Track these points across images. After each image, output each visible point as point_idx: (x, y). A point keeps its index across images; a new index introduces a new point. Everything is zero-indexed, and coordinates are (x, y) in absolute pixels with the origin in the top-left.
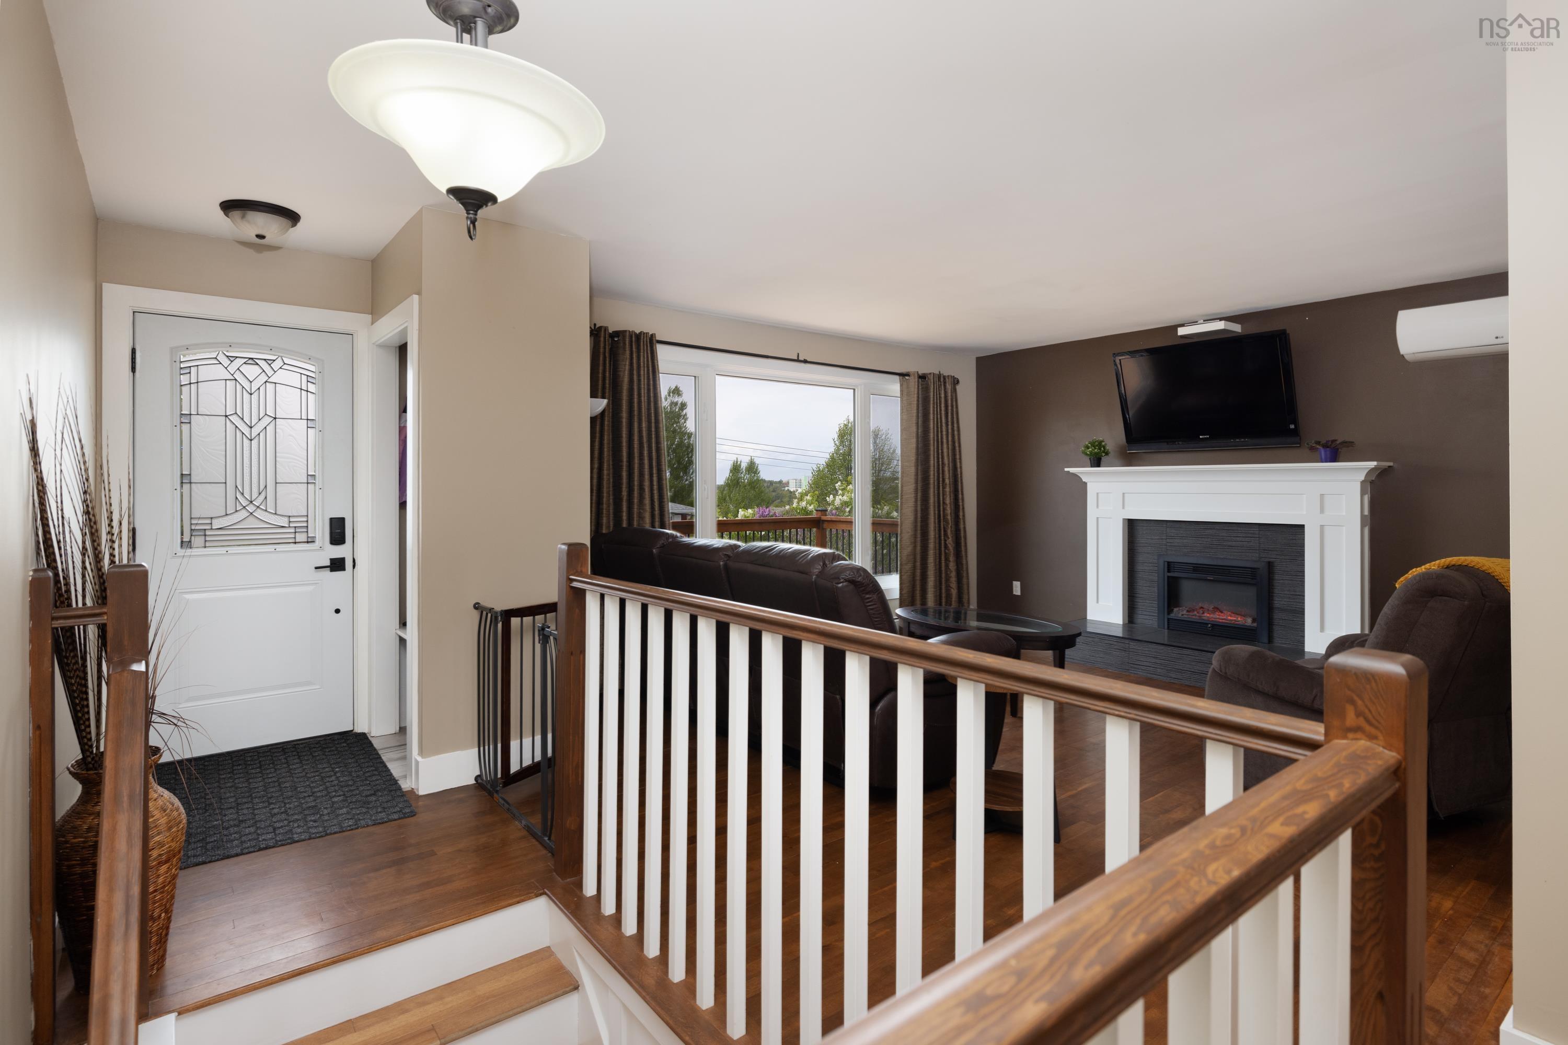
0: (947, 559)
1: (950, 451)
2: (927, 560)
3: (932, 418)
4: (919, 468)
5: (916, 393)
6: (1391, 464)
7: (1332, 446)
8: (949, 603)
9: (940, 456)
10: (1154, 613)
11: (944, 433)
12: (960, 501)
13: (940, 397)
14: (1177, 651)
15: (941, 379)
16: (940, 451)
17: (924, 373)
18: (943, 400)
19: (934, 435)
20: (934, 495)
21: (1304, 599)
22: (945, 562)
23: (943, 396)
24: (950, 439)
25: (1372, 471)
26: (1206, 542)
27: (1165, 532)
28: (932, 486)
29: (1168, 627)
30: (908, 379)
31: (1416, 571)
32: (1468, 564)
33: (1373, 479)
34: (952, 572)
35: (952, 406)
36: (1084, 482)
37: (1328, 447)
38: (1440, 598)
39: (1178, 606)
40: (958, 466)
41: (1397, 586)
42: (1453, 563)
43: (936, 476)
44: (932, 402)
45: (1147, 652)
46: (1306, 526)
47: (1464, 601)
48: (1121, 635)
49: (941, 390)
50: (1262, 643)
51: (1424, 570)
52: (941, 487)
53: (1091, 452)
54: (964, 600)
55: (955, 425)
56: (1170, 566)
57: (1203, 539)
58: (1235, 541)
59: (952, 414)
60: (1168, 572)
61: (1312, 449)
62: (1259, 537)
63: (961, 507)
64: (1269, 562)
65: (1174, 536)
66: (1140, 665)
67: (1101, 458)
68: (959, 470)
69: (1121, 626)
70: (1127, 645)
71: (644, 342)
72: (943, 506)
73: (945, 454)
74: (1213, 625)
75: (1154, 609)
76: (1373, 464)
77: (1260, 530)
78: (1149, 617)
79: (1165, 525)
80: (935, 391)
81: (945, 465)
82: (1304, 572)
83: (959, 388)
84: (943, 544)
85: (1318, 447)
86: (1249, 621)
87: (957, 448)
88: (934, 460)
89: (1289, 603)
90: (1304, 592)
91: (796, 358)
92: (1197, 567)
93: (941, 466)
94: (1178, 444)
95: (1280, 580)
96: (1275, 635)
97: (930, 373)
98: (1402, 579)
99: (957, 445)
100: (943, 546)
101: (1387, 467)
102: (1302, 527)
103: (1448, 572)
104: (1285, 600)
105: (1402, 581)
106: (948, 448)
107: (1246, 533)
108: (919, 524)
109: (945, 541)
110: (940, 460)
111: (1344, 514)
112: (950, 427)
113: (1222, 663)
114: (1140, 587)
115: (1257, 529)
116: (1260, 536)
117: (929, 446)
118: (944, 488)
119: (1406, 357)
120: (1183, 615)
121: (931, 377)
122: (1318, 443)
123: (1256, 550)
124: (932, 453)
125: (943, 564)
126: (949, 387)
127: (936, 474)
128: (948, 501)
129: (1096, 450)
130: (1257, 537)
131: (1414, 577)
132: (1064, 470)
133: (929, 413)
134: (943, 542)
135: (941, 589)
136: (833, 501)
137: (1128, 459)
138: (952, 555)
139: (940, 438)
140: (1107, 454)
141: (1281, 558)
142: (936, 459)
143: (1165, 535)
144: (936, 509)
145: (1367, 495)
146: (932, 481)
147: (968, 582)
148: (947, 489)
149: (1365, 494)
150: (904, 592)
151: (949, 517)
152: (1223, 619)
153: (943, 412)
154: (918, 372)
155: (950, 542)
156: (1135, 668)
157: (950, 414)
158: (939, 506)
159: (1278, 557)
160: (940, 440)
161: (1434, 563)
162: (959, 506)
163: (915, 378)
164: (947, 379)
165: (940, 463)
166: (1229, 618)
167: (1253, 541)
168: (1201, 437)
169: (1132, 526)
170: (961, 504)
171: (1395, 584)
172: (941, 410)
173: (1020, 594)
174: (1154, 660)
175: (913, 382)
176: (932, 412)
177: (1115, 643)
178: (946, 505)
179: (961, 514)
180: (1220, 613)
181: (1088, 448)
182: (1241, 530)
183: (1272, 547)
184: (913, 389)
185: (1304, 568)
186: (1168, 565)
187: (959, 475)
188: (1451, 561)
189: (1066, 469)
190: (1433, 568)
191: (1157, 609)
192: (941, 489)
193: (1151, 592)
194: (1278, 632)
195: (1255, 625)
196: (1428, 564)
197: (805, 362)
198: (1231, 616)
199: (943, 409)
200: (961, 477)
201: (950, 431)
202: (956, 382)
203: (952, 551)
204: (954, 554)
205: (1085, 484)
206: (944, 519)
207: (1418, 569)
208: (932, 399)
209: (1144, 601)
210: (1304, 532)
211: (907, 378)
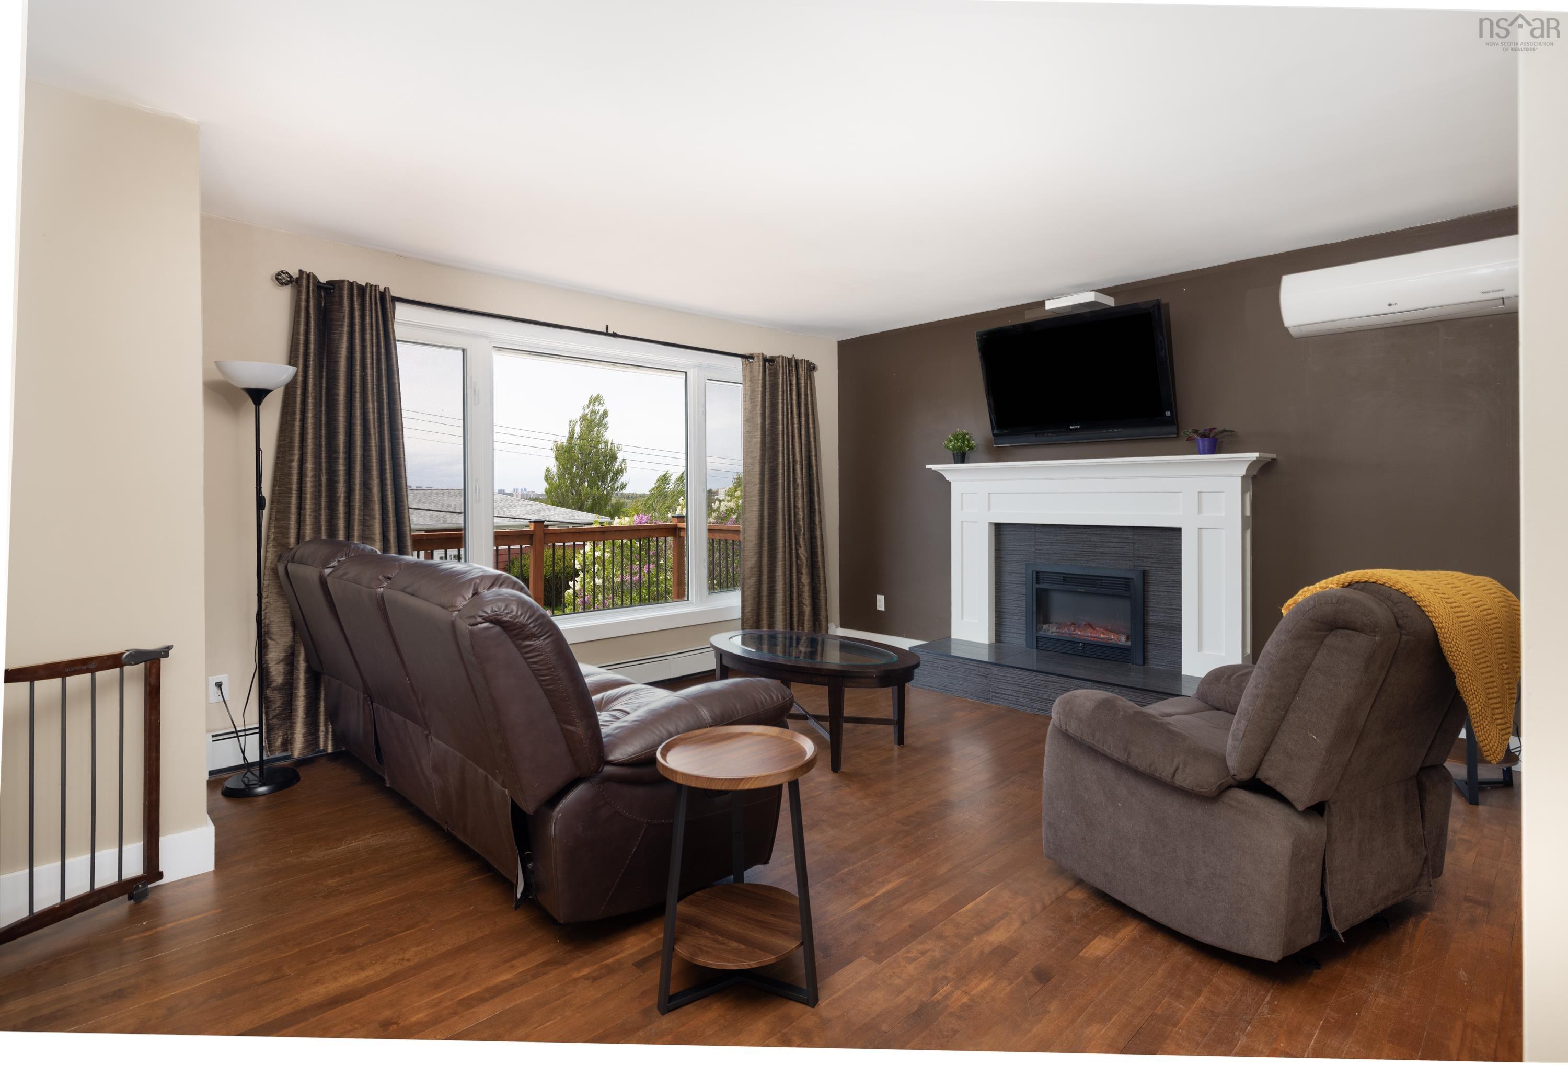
0: (799, 572)
1: (803, 447)
2: (775, 572)
3: (780, 408)
4: (767, 466)
5: (761, 378)
6: (1274, 456)
7: (1211, 435)
8: (801, 623)
9: (791, 453)
10: (1022, 630)
11: (796, 426)
12: (817, 504)
13: (791, 384)
14: (1042, 677)
15: (793, 364)
16: (791, 446)
17: (772, 356)
18: (794, 388)
19: (783, 427)
20: (784, 498)
21: (1180, 614)
22: (797, 575)
23: (794, 382)
24: (803, 432)
25: (1253, 463)
26: (1077, 548)
27: (1034, 538)
28: (780, 487)
29: (1037, 647)
30: (751, 362)
31: (1308, 590)
32: (1377, 581)
33: (1255, 474)
34: (804, 586)
35: (806, 395)
36: (948, 481)
37: (1206, 437)
38: (1342, 631)
39: (1046, 621)
40: (814, 464)
41: (1283, 611)
42: (1357, 579)
43: (785, 475)
44: (780, 390)
45: (1009, 679)
46: (1182, 529)
47: (1375, 636)
48: (986, 659)
49: (793, 376)
50: (1136, 664)
51: (1318, 589)
52: (792, 488)
53: (954, 446)
54: (821, 617)
55: (810, 418)
56: (1038, 576)
57: (1074, 545)
58: (1108, 547)
59: (806, 404)
60: (1037, 583)
61: (1189, 439)
62: (1133, 543)
63: (817, 511)
64: (1144, 571)
65: (1042, 543)
66: (1002, 694)
67: (965, 453)
68: (815, 469)
69: (987, 647)
70: (989, 671)
71: (371, 297)
72: (794, 510)
73: (797, 450)
74: (1085, 644)
75: (1022, 625)
76: (1255, 455)
77: (1134, 535)
78: (1017, 638)
79: (1034, 530)
80: (785, 377)
81: (797, 462)
82: (1181, 582)
83: (817, 375)
84: (794, 554)
85: (1196, 436)
86: (1122, 640)
87: (813, 444)
88: (783, 457)
89: (1165, 618)
90: (1180, 605)
91: (605, 331)
92: (1067, 577)
93: (791, 464)
94: (1048, 436)
95: (1156, 592)
96: (1150, 655)
97: (779, 356)
98: (1290, 602)
99: (812, 439)
100: (794, 556)
101: (1270, 460)
102: (1178, 530)
103: (1350, 593)
104: (1161, 615)
105: (1290, 605)
106: (801, 444)
107: (1118, 537)
108: (766, 531)
109: (797, 550)
110: (791, 457)
111: (1224, 515)
112: (803, 419)
113: (1061, 717)
114: (1007, 601)
115: (1132, 533)
116: (1135, 541)
117: (777, 441)
118: (795, 489)
119: (1291, 331)
120: (1052, 633)
121: (779, 360)
122: (1196, 432)
123: (1131, 557)
124: (780, 448)
125: (795, 577)
126: (802, 373)
127: (786, 473)
128: (800, 504)
129: (959, 444)
130: (1131, 543)
131: (1307, 601)
132: (925, 467)
133: (778, 402)
134: (794, 551)
135: (791, 606)
136: (718, 508)
137: (996, 454)
138: (805, 566)
139: (790, 431)
140: (971, 448)
141: (1156, 566)
142: (785, 455)
143: (1034, 541)
144: (786, 514)
145: (1249, 493)
146: (780, 481)
147: (826, 597)
148: (800, 491)
149: (1247, 492)
150: (748, 609)
151: (801, 523)
152: (1094, 638)
153: (795, 402)
154: (763, 354)
155: (803, 553)
156: (996, 697)
157: (803, 404)
158: (789, 510)
159: (1154, 565)
160: (790, 434)
161: (1331, 578)
162: (815, 509)
163: (759, 362)
164: (800, 364)
165: (791, 460)
166: (1102, 636)
167: (1126, 547)
168: (1071, 427)
169: (999, 530)
170: (817, 507)
171: (1281, 609)
172: (791, 399)
173: (884, 610)
174: (1017, 688)
175: (757, 365)
176: (780, 401)
177: (976, 668)
178: (798, 508)
179: (817, 519)
180: (1092, 630)
181: (951, 442)
182: (1113, 535)
183: (1146, 553)
184: (756, 374)
185: (1181, 577)
186: (1037, 575)
187: (815, 475)
188: (1354, 576)
189: (928, 467)
190: (1330, 586)
191: (1025, 626)
192: (792, 490)
193: (1019, 605)
194: (1152, 651)
195: (1129, 643)
196: (1324, 581)
197: (615, 335)
198: (1103, 634)
199: (794, 397)
200: (817, 476)
201: (803, 423)
202: (811, 368)
203: (805, 562)
204: (807, 565)
205: (949, 483)
206: (795, 525)
207: (1311, 587)
208: (780, 386)
209: (1012, 617)
210: (1181, 536)
211: (751, 360)
